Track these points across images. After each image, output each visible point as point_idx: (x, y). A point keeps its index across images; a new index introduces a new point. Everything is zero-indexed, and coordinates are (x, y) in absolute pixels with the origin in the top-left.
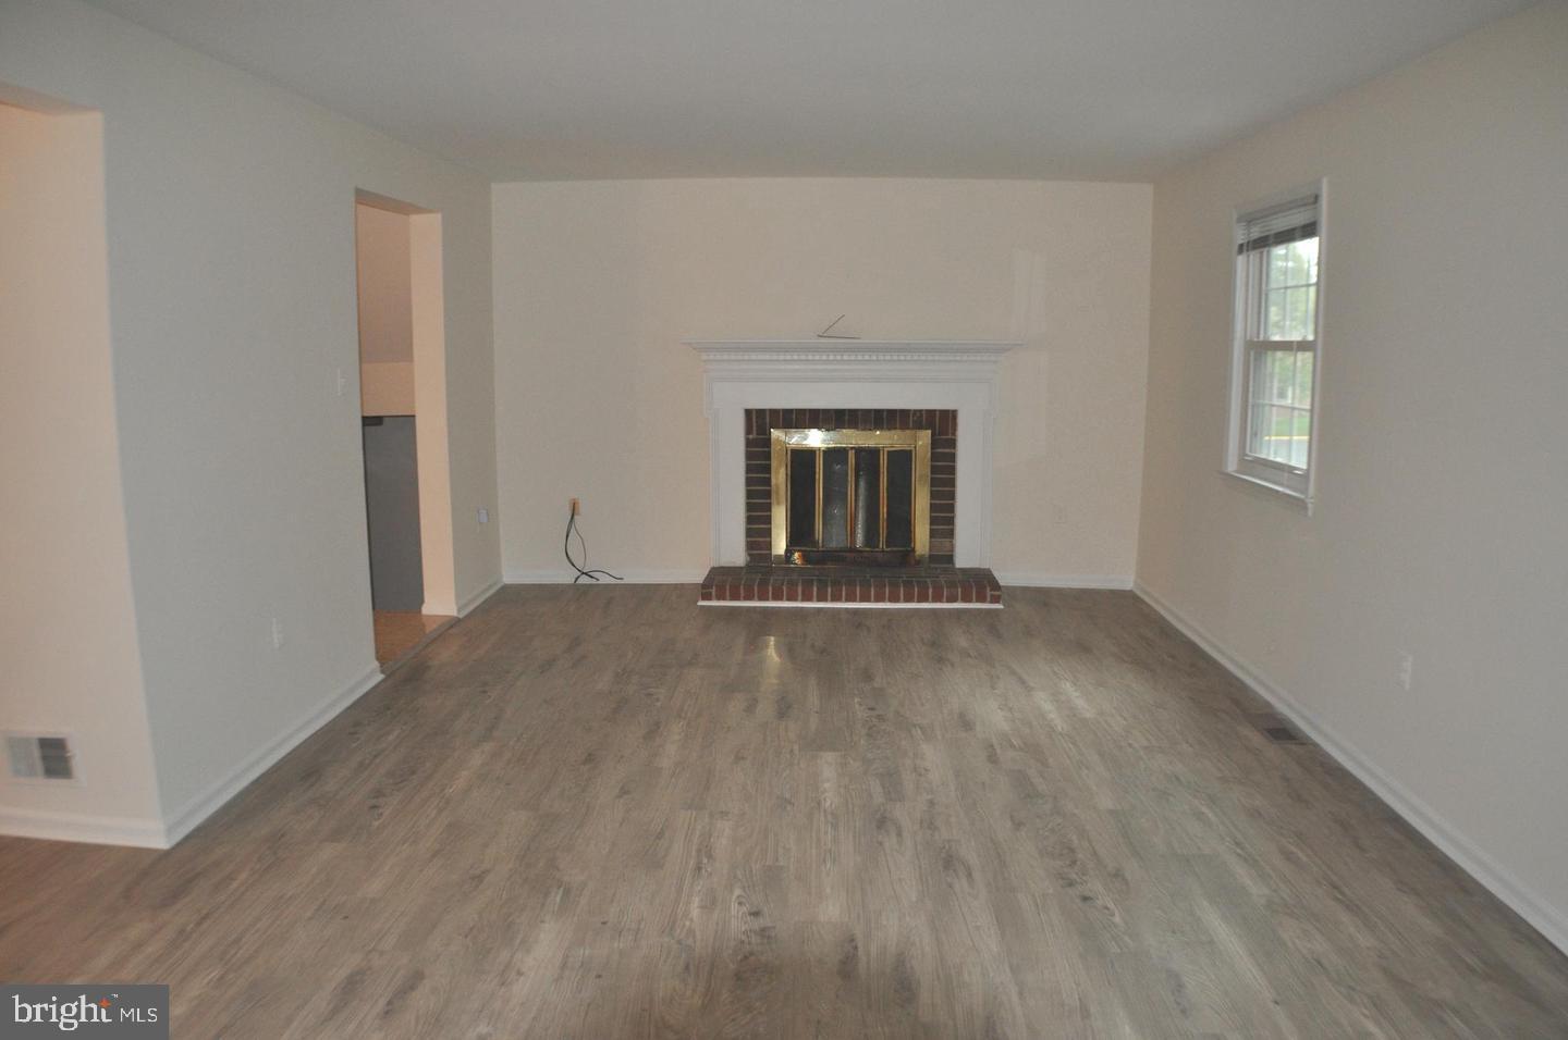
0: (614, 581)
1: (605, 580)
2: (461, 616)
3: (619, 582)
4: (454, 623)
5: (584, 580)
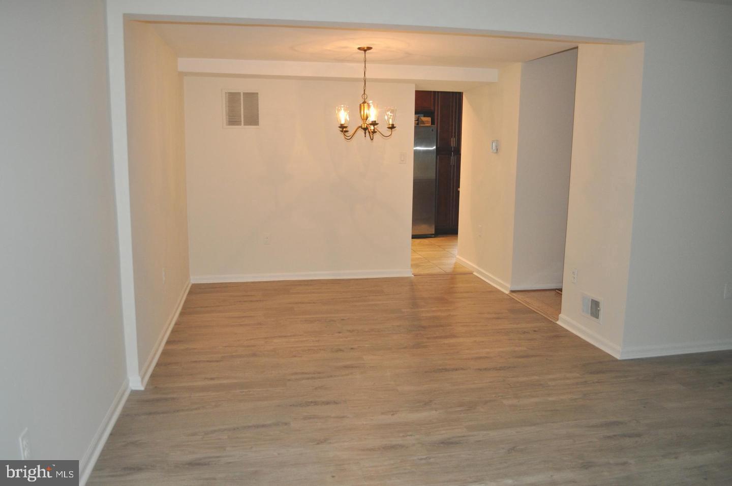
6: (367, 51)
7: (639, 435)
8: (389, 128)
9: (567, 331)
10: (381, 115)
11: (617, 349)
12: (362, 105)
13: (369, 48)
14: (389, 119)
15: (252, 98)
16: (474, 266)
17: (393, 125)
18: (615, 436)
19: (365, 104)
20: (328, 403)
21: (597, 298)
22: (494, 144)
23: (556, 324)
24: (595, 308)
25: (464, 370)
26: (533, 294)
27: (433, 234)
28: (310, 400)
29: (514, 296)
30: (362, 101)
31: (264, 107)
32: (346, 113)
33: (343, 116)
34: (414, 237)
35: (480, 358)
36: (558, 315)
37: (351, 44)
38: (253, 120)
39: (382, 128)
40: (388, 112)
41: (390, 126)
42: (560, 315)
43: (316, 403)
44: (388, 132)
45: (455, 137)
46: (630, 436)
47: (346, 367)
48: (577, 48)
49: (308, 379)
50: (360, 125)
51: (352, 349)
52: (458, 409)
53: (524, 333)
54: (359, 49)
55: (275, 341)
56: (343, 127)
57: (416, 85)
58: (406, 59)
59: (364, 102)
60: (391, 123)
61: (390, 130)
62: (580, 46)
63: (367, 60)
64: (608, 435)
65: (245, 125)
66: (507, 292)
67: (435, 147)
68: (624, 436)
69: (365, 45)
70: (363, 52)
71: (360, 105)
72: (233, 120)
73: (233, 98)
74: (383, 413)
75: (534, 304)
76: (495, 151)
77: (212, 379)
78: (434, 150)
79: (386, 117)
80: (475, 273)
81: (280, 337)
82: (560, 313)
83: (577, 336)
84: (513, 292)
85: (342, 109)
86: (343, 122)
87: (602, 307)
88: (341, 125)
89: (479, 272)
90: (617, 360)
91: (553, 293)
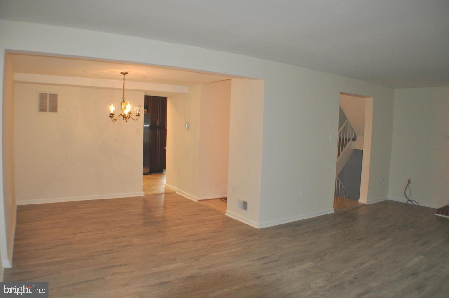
0: (417, 204)
1: (415, 204)
2: (368, 204)
3: (418, 205)
4: (365, 205)
5: (409, 202)
6: (126, 75)
7: (276, 261)
8: (136, 115)
9: (230, 218)
10: (133, 109)
11: (257, 224)
12: (122, 103)
13: (127, 73)
14: (136, 111)
15: (54, 97)
16: (177, 189)
17: (139, 114)
18: (267, 263)
19: (124, 103)
20: (121, 265)
21: (245, 200)
22: (186, 125)
23: (225, 215)
24: (245, 205)
25: (187, 241)
26: (210, 201)
27: (148, 173)
28: (111, 265)
29: (201, 203)
30: (122, 101)
31: (61, 102)
32: (114, 107)
33: (112, 109)
34: (144, 174)
35: (193, 235)
36: (225, 211)
37: (118, 71)
38: (54, 109)
39: (133, 116)
40: (136, 106)
41: (137, 114)
42: (226, 210)
43: (115, 266)
44: (136, 118)
45: (159, 120)
46: (273, 262)
47: (125, 246)
48: (231, 79)
49: (106, 254)
50: (121, 113)
51: (124, 236)
52: (191, 260)
53: (211, 221)
54: (121, 73)
55: (79, 235)
56: (112, 115)
57: (145, 93)
58: (144, 79)
59: (123, 101)
60: (138, 113)
61: (137, 116)
62: (232, 78)
63: (125, 78)
64: (264, 262)
65: (49, 112)
66: (196, 201)
67: (149, 125)
68: (271, 262)
69: (124, 71)
70: (123, 75)
71: (121, 103)
72: (42, 109)
73: (43, 96)
74: (153, 267)
75: (212, 205)
76: (187, 128)
77: (50, 259)
78: (149, 126)
79: (135, 110)
80: (177, 193)
81: (81, 233)
82: (226, 209)
83: (236, 220)
84: (199, 201)
85: (112, 104)
86: (112, 112)
87: (248, 205)
88: (111, 113)
89: (179, 192)
90: (257, 229)
91: (219, 200)
